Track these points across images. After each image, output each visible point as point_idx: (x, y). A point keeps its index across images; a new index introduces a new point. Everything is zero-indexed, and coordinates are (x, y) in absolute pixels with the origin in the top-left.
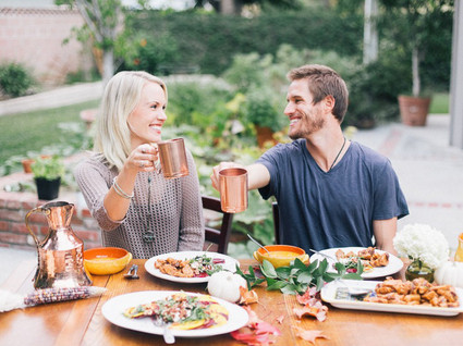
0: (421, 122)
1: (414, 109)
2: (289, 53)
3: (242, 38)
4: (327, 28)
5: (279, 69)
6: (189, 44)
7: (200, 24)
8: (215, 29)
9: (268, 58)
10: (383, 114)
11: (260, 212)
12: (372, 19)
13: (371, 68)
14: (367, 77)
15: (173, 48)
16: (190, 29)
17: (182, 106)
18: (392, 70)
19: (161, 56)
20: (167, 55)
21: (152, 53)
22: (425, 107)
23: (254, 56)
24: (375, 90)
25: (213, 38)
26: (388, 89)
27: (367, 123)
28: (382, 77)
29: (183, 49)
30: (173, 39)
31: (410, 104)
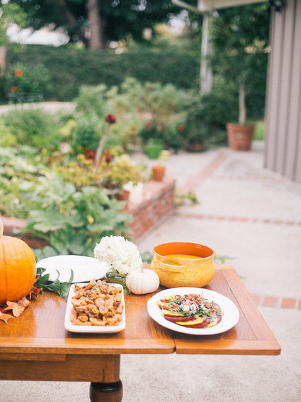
0: (246, 147)
1: (240, 136)
2: (132, 85)
3: (106, 71)
4: (179, 64)
5: (124, 99)
6: (60, 75)
7: (70, 58)
8: (83, 63)
9: (114, 89)
10: (214, 139)
11: (57, 222)
12: (208, 57)
13: (205, 99)
14: (201, 107)
15: (46, 79)
16: (61, 62)
17: (26, 129)
18: (223, 102)
19: (35, 85)
20: (40, 85)
21: (27, 82)
22: (250, 134)
23: (102, 87)
24: (208, 118)
25: (81, 71)
26: (218, 118)
27: (198, 147)
28: (214, 107)
29: (54, 80)
30: (46, 70)
31: (236, 132)
